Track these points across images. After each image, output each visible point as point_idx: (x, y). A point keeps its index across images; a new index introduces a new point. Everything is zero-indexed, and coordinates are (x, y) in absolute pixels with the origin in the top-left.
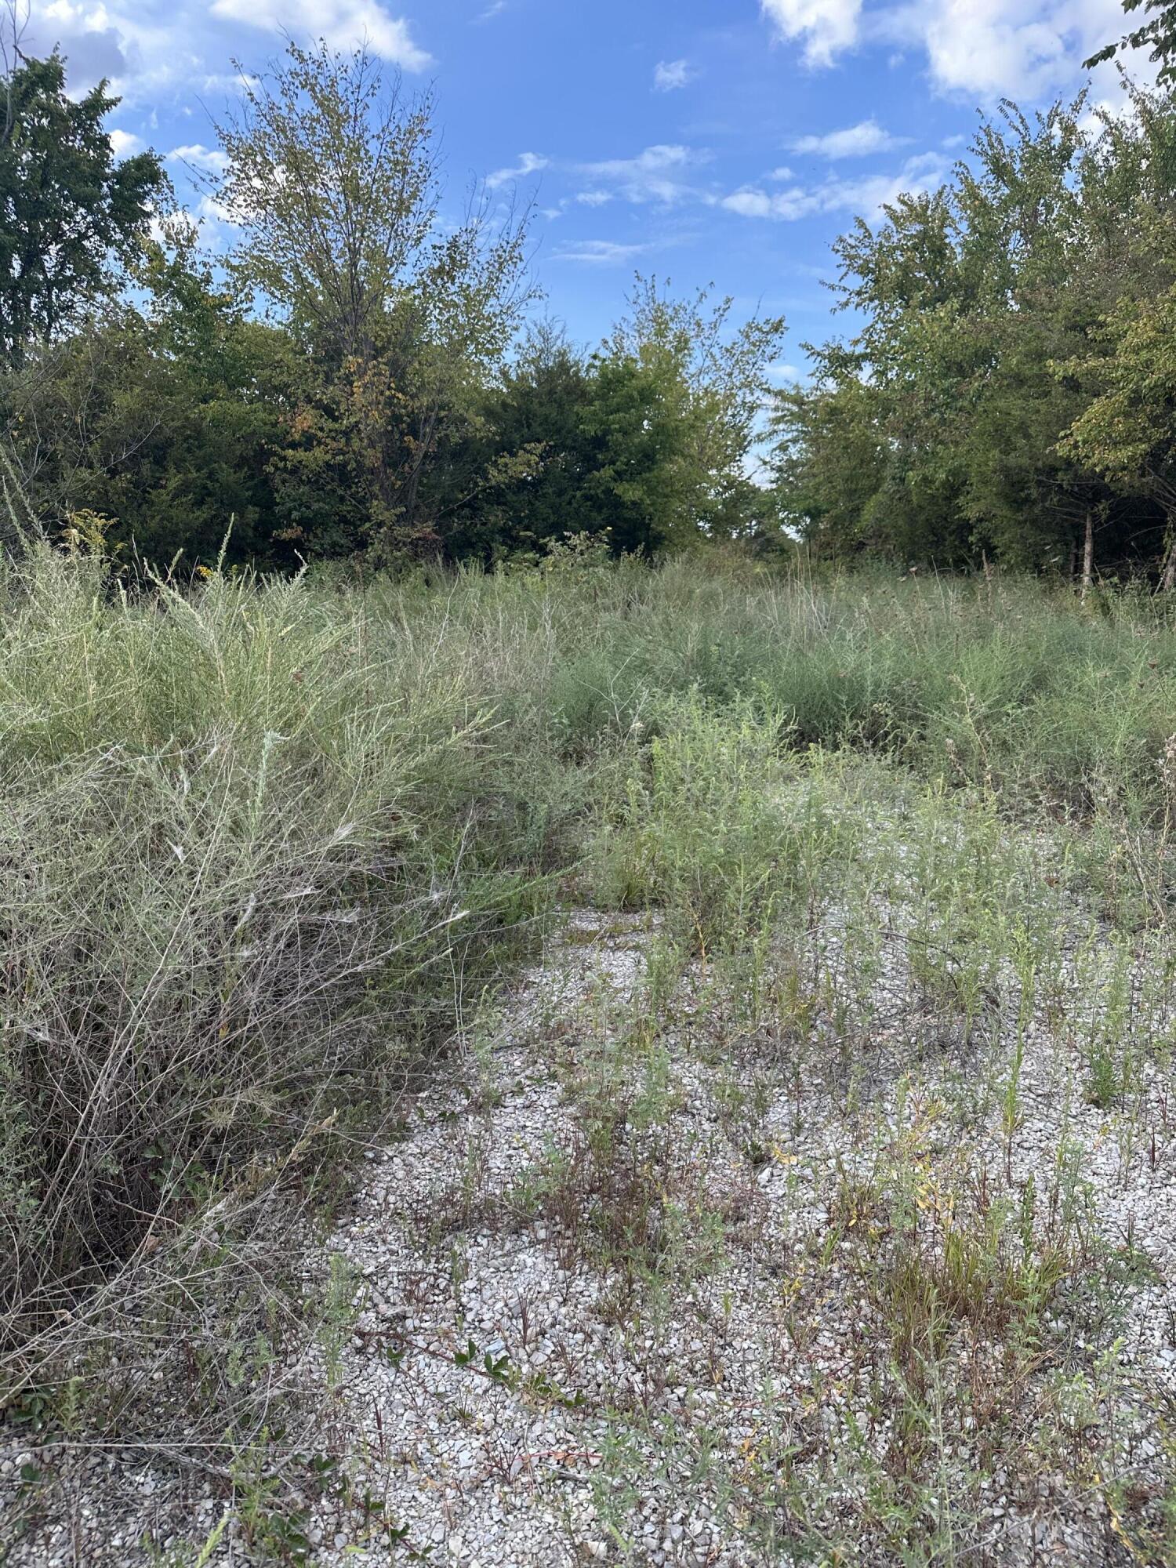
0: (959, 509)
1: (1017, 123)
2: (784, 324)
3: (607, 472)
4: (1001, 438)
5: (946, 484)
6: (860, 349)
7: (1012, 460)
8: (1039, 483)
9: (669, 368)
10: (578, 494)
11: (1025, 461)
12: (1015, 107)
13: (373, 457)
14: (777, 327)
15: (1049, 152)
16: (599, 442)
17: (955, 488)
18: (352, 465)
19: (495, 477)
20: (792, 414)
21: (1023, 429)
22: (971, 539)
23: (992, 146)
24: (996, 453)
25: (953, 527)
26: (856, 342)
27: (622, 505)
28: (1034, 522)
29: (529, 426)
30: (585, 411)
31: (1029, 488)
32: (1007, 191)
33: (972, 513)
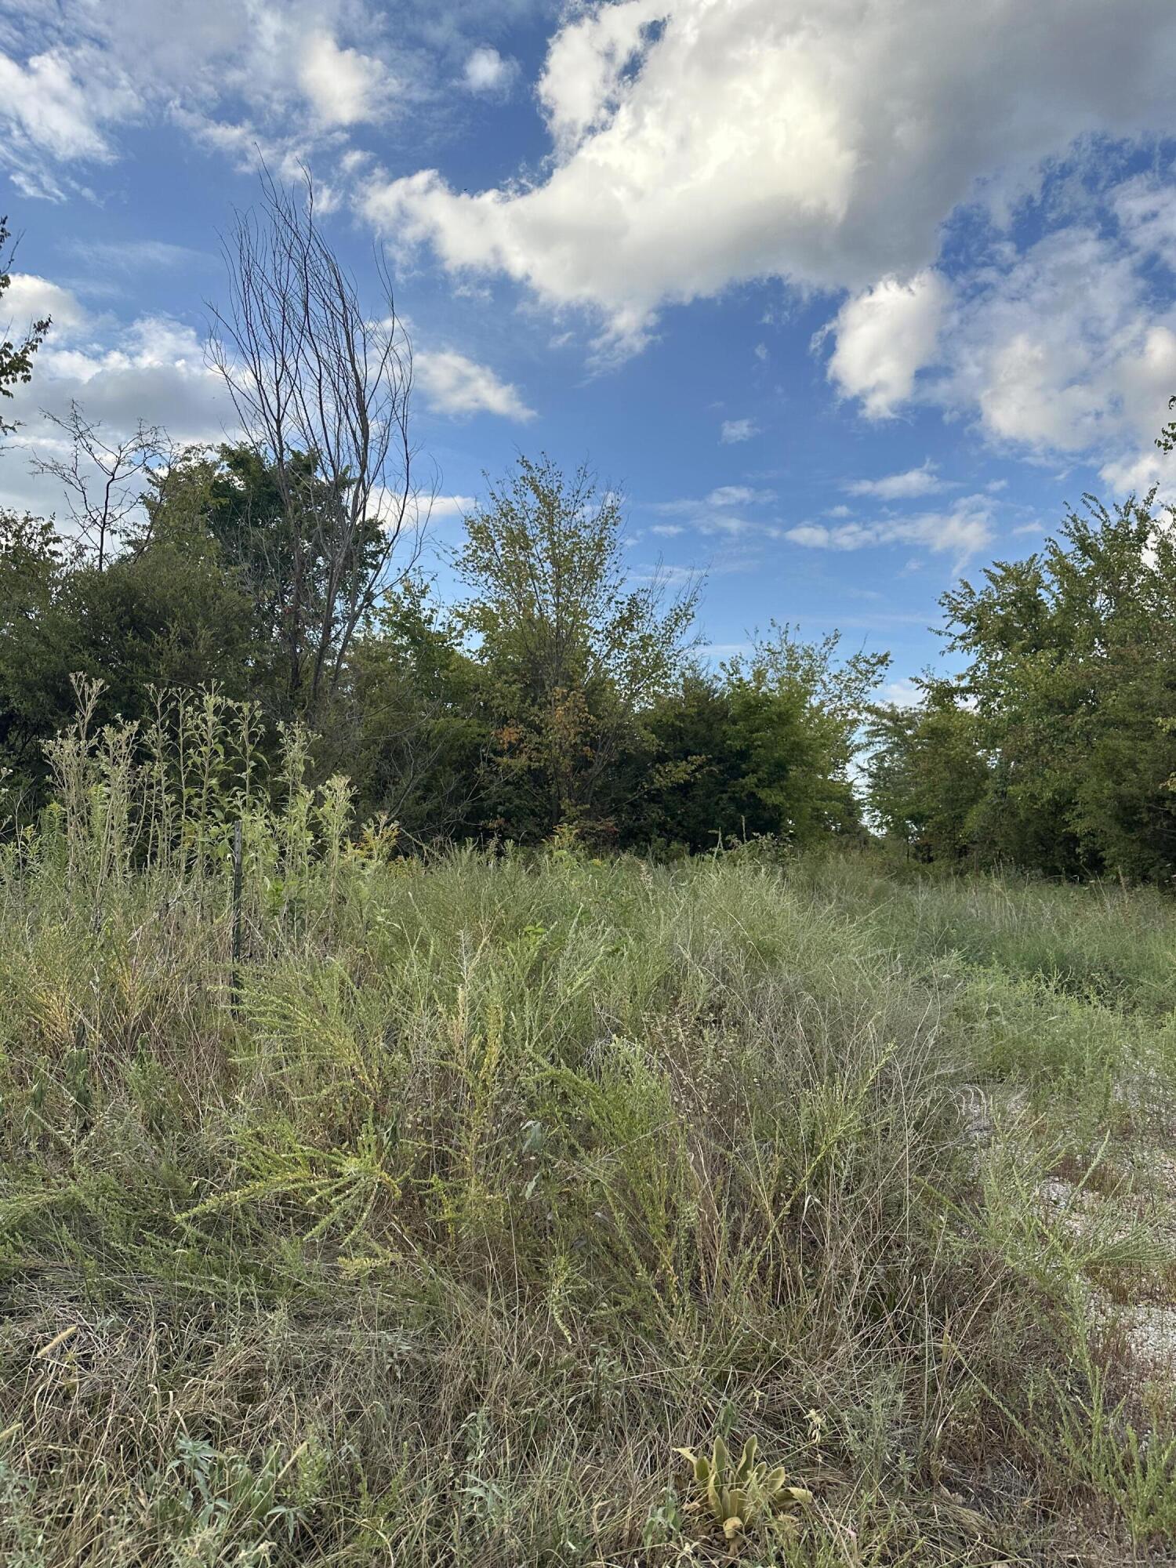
0: (1067, 824)
1: (1098, 511)
2: (889, 658)
3: (750, 780)
4: (1113, 769)
5: (1052, 802)
6: (964, 683)
7: (1125, 789)
8: (1150, 809)
9: (798, 695)
10: (725, 796)
11: (1135, 791)
12: (1095, 499)
13: (566, 764)
14: (883, 660)
15: (1128, 534)
16: (743, 755)
17: (1062, 804)
18: (551, 770)
19: (659, 782)
20: (887, 728)
21: (1132, 764)
22: (1078, 850)
23: (1078, 530)
24: (1108, 783)
25: (1061, 839)
26: (961, 678)
27: (765, 807)
28: (1143, 841)
29: (682, 739)
30: (730, 729)
31: (1141, 813)
32: (1093, 564)
33: (1080, 828)
